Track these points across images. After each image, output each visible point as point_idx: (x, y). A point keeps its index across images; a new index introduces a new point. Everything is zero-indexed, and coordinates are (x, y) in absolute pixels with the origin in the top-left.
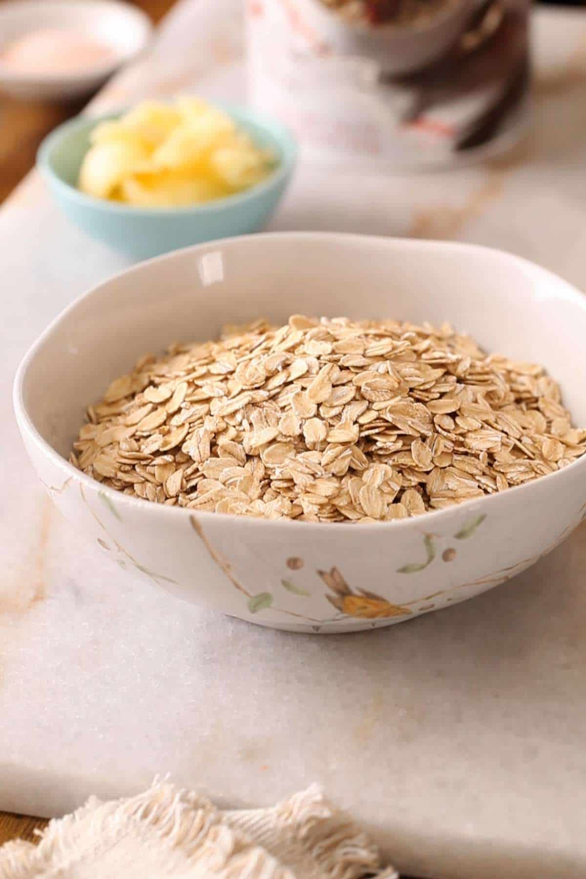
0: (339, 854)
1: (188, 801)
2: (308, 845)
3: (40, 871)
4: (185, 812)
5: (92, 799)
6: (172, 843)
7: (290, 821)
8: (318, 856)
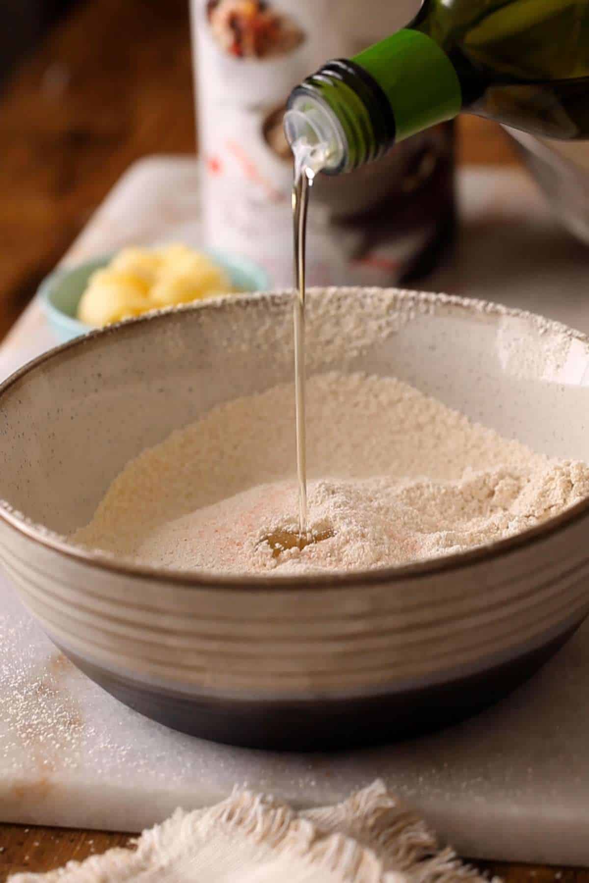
0: (403, 838)
1: (267, 803)
2: (375, 833)
3: (143, 869)
4: (266, 812)
5: (179, 811)
6: (258, 838)
7: (358, 814)
8: (385, 843)
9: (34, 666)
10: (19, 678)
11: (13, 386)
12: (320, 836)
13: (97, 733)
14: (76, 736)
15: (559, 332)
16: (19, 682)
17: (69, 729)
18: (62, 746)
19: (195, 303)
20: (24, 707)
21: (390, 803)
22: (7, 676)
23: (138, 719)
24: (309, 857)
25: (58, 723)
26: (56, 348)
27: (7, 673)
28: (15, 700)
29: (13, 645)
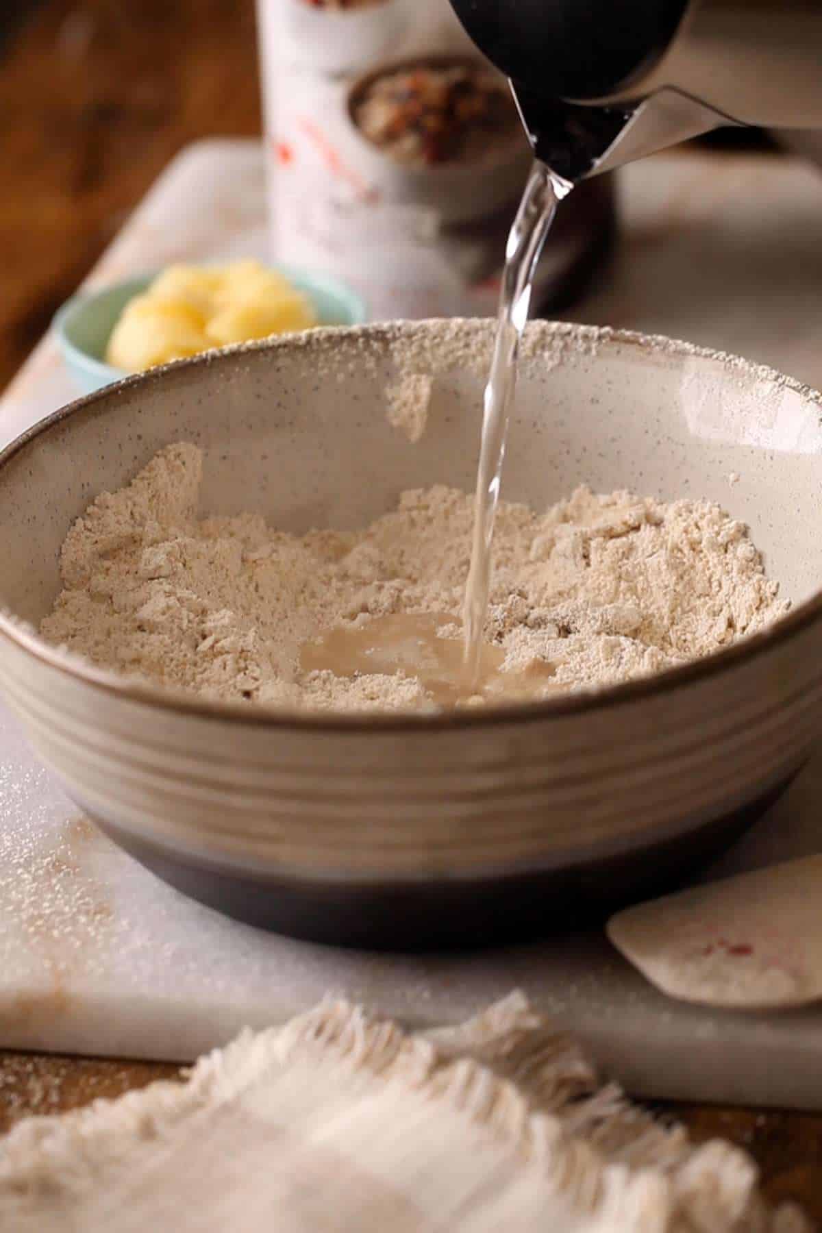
0: (550, 1071)
1: (371, 1015)
2: (512, 1063)
3: (200, 1105)
4: (368, 1027)
5: (246, 1032)
6: (357, 1061)
7: (489, 1036)
9: (46, 835)
10: (25, 851)
11: (21, 451)
12: (442, 1061)
13: (132, 925)
14: (102, 930)
15: (766, 378)
16: (25, 856)
17: (93, 920)
18: (84, 944)
19: (271, 339)
20: (32, 891)
21: (533, 1022)
22: (9, 849)
23: (188, 907)
24: (426, 1092)
25: (79, 911)
26: (81, 399)
27: (9, 844)
28: (19, 881)
29: (18, 806)
